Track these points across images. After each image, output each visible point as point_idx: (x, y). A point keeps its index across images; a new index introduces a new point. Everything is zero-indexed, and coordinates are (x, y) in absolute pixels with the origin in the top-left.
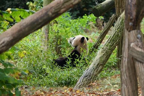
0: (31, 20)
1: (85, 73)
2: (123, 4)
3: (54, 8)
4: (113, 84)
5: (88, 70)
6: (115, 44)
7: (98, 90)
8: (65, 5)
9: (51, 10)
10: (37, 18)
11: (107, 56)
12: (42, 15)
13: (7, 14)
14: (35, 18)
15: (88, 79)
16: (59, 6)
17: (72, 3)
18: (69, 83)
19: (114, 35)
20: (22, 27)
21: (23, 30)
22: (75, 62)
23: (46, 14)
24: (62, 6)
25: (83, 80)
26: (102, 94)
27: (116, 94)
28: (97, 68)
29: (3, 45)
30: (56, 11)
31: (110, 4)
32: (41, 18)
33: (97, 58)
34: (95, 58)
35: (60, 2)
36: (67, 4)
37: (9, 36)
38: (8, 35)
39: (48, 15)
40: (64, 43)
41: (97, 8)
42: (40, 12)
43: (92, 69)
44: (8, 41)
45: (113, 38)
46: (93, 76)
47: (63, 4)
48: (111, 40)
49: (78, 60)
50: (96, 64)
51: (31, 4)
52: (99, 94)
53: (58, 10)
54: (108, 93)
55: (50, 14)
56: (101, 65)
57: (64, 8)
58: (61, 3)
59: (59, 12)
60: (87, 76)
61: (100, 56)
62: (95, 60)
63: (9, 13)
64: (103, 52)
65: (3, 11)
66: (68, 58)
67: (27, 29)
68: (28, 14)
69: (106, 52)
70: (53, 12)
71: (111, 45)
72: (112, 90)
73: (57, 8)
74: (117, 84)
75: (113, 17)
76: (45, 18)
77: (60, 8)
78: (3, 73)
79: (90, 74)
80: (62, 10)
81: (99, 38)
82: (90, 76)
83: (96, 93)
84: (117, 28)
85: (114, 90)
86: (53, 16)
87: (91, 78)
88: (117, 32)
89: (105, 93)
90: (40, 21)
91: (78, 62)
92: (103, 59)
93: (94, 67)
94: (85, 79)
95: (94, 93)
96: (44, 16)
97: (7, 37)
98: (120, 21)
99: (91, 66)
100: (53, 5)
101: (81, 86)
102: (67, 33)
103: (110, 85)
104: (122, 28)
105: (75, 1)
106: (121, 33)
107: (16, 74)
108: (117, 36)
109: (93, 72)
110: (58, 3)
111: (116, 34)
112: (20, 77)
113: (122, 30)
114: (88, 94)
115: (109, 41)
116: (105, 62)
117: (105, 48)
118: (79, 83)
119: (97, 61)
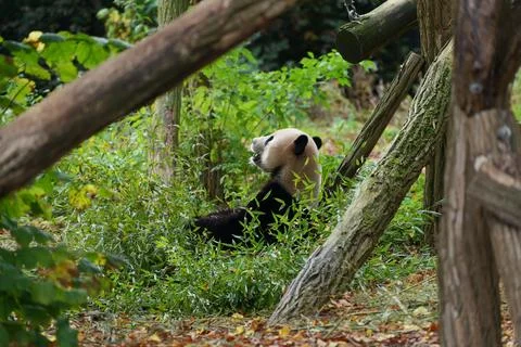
0: (116, 72)
1: (309, 263)
2: (445, 16)
3: (199, 32)
4: (412, 305)
5: (322, 256)
6: (417, 159)
7: (355, 327)
8: (237, 20)
9: (187, 38)
10: (137, 67)
11: (390, 202)
12: (156, 57)
13: (28, 51)
14: (130, 66)
15: (321, 285)
16: (216, 21)
17: (262, 14)
18: (252, 302)
19: (413, 128)
20: (82, 98)
21: (86, 110)
22: (275, 227)
23: (169, 52)
24: (226, 22)
25: (301, 291)
26: (371, 343)
27: (424, 340)
28: (353, 248)
29: (13, 164)
30: (204, 42)
33: (354, 212)
34: (347, 213)
35: (221, 9)
36: (245, 15)
37: (36, 133)
38: (32, 129)
39: (178, 55)
40: (233, 158)
41: (353, 30)
42: (146, 46)
43: (336, 249)
44: (31, 151)
45: (411, 140)
46: (340, 276)
47: (230, 16)
48: (402, 147)
49: (284, 219)
50: (350, 234)
51: (115, 16)
52: (361, 342)
53: (212, 38)
54: (393, 336)
55: (184, 52)
56: (367, 235)
57: (235, 29)
58: (223, 13)
59: (216, 46)
60: (316, 276)
61: (365, 205)
62: (347, 217)
63: (35, 48)
64: (376, 190)
65: (14, 43)
66: (249, 211)
67: (99, 106)
68: (103, 51)
69: (387, 190)
70: (194, 44)
71: (405, 163)
72: (408, 327)
74: (426, 305)
75: (410, 64)
76: (166, 65)
77: (220, 32)
78: (14, 264)
79: (329, 267)
80: (227, 39)
81: (360, 140)
82: (327, 275)
83: (348, 336)
84: (427, 102)
85: (416, 328)
86: (196, 58)
87: (331, 284)
88: (425, 116)
89: (380, 339)
90: (147, 78)
91: (283, 224)
92: (375, 215)
93: (344, 243)
94: (310, 288)
95: (343, 339)
96: (159, 61)
97: (28, 135)
98: (438, 76)
99: (333, 239)
100: (195, 21)
101: (295, 313)
102: (246, 122)
103: (400, 310)
104: (443, 104)
105: (272, 4)
106: (440, 120)
107: (59, 269)
108: (425, 132)
109: (337, 260)
110: (212, 14)
111: (421, 125)
112: (75, 279)
113: (442, 108)
114: (319, 341)
115: (394, 151)
116: (380, 227)
117: (381, 175)
118: (287, 301)
119: (352, 220)
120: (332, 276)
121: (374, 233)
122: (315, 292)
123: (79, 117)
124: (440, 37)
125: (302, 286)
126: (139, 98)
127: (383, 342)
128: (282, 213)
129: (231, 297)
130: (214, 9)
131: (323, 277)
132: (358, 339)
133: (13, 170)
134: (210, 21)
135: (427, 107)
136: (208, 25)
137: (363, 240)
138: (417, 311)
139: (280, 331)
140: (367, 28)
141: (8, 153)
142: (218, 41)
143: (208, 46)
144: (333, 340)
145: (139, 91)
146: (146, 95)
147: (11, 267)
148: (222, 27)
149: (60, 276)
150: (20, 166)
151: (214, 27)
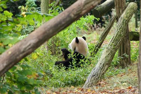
0: (55, 22)
1: (92, 72)
2: (122, 4)
3: (76, 10)
4: (122, 82)
5: (95, 70)
6: (118, 43)
7: (108, 89)
8: (86, 7)
9: (73, 12)
10: (60, 20)
11: (112, 55)
12: (65, 17)
13: (22, 17)
14: (59, 20)
15: (96, 78)
16: (80, 7)
17: (92, 5)
19: (117, 35)
20: (46, 29)
21: (48, 32)
23: (69, 16)
24: (83, 7)
25: (91, 79)
26: (113, 93)
27: (128, 91)
28: (104, 68)
30: (78, 13)
31: (109, 5)
32: (64, 20)
33: (103, 58)
34: (101, 58)
35: (81, 4)
36: (88, 5)
37: (35, 38)
38: (34, 38)
39: (71, 17)
40: (62, 45)
41: (97, 9)
42: (62, 15)
43: (99, 68)
44: (34, 44)
45: (116, 38)
46: (101, 75)
47: (84, 6)
48: (114, 40)
49: (83, 61)
50: (102, 64)
51: (23, 8)
52: (111, 93)
53: (80, 12)
54: (119, 90)
55: (72, 16)
56: (107, 64)
57: (85, 9)
58: (82, 5)
59: (81, 14)
60: (94, 76)
61: (106, 56)
62: (101, 59)
64: (108, 52)
65: (18, 15)
66: (73, 59)
67: (51, 31)
68: (42, 17)
69: (111, 52)
70: (75, 13)
71: (115, 44)
72: (122, 88)
73: (79, 10)
74: (126, 82)
75: (113, 18)
76: (68, 19)
77: (82, 10)
78: (22, 74)
79: (98, 73)
80: (84, 12)
81: (101, 39)
82: (97, 75)
83: (107, 91)
84: (119, 28)
85: (124, 88)
86: (75, 17)
87: (99, 77)
88: (119, 32)
89: (116, 91)
90: (63, 23)
91: (82, 62)
92: (109, 58)
93: (101, 66)
94: (93, 79)
95: (105, 92)
96: (66, 18)
97: (33, 39)
98: (122, 21)
99: (97, 66)
100: (75, 7)
101: (90, 85)
102: (65, 35)
103: (119, 84)
104: (124, 28)
105: (95, 2)
106: (123, 32)
107: (33, 75)
108: (120, 36)
109: (100, 71)
110: (79, 5)
111: (118, 34)
112: (38, 78)
113: (124, 29)
114: (100, 93)
115: (112, 41)
116: (110, 62)
117: (109, 48)
118: (87, 82)
119: (102, 60)
120: (98, 75)
121: (108, 63)
122: (95, 80)
123: (46, 34)
124: (121, 10)
125: (91, 78)
126: (61, 28)
127: (116, 92)
128: (82, 59)
129: (70, 82)
130: (80, 4)
131: (96, 75)
132: (110, 92)
133: (29, 49)
134: (79, 7)
135: (120, 29)
136: (78, 8)
137: (106, 65)
138: (123, 84)
139: (88, 90)
140: (101, 9)
141: (28, 44)
142: (81, 12)
143: (79, 14)
144: (104, 92)
145: (61, 26)
146: (63, 27)
147: (21, 75)
148: (82, 9)
149: (34, 77)
150: (31, 48)
151: (80, 9)
